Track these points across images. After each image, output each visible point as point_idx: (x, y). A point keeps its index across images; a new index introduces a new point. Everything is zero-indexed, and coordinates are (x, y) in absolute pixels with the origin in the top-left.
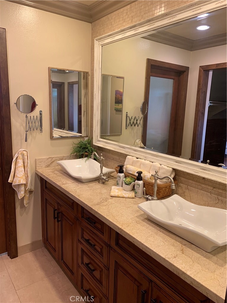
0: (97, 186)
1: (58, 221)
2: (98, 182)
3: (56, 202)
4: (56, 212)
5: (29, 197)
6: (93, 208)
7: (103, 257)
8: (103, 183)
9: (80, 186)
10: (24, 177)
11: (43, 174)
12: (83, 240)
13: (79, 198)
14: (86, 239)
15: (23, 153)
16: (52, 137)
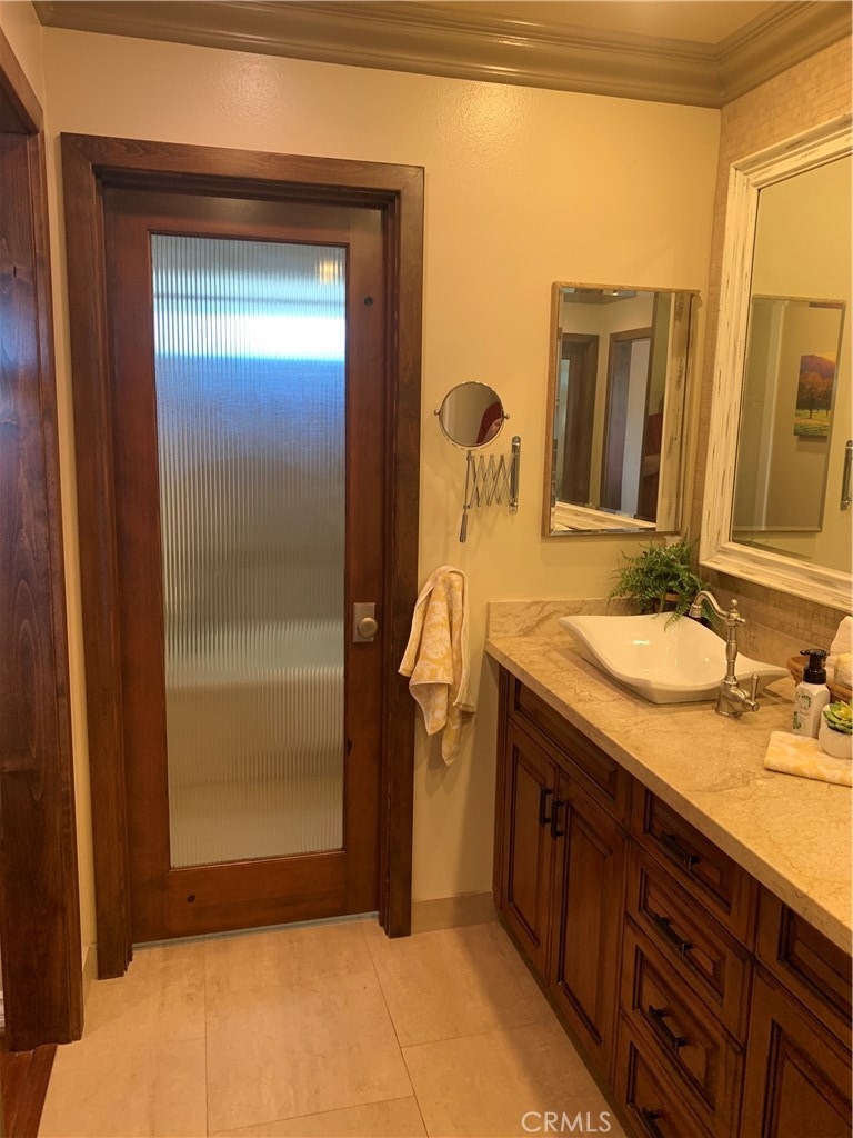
0: (708, 722)
1: (555, 834)
2: (713, 708)
3: (552, 763)
4: (549, 798)
5: (461, 734)
6: (693, 802)
7: (722, 995)
8: (736, 715)
9: (645, 713)
10: (449, 663)
11: (511, 658)
12: (646, 919)
13: (637, 758)
14: (656, 918)
15: (449, 578)
16: (546, 532)
